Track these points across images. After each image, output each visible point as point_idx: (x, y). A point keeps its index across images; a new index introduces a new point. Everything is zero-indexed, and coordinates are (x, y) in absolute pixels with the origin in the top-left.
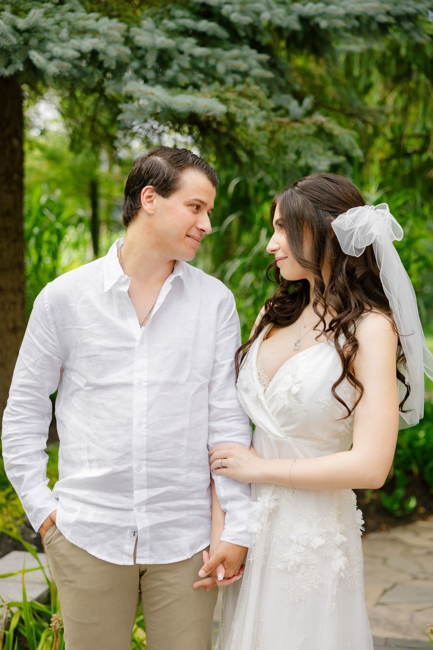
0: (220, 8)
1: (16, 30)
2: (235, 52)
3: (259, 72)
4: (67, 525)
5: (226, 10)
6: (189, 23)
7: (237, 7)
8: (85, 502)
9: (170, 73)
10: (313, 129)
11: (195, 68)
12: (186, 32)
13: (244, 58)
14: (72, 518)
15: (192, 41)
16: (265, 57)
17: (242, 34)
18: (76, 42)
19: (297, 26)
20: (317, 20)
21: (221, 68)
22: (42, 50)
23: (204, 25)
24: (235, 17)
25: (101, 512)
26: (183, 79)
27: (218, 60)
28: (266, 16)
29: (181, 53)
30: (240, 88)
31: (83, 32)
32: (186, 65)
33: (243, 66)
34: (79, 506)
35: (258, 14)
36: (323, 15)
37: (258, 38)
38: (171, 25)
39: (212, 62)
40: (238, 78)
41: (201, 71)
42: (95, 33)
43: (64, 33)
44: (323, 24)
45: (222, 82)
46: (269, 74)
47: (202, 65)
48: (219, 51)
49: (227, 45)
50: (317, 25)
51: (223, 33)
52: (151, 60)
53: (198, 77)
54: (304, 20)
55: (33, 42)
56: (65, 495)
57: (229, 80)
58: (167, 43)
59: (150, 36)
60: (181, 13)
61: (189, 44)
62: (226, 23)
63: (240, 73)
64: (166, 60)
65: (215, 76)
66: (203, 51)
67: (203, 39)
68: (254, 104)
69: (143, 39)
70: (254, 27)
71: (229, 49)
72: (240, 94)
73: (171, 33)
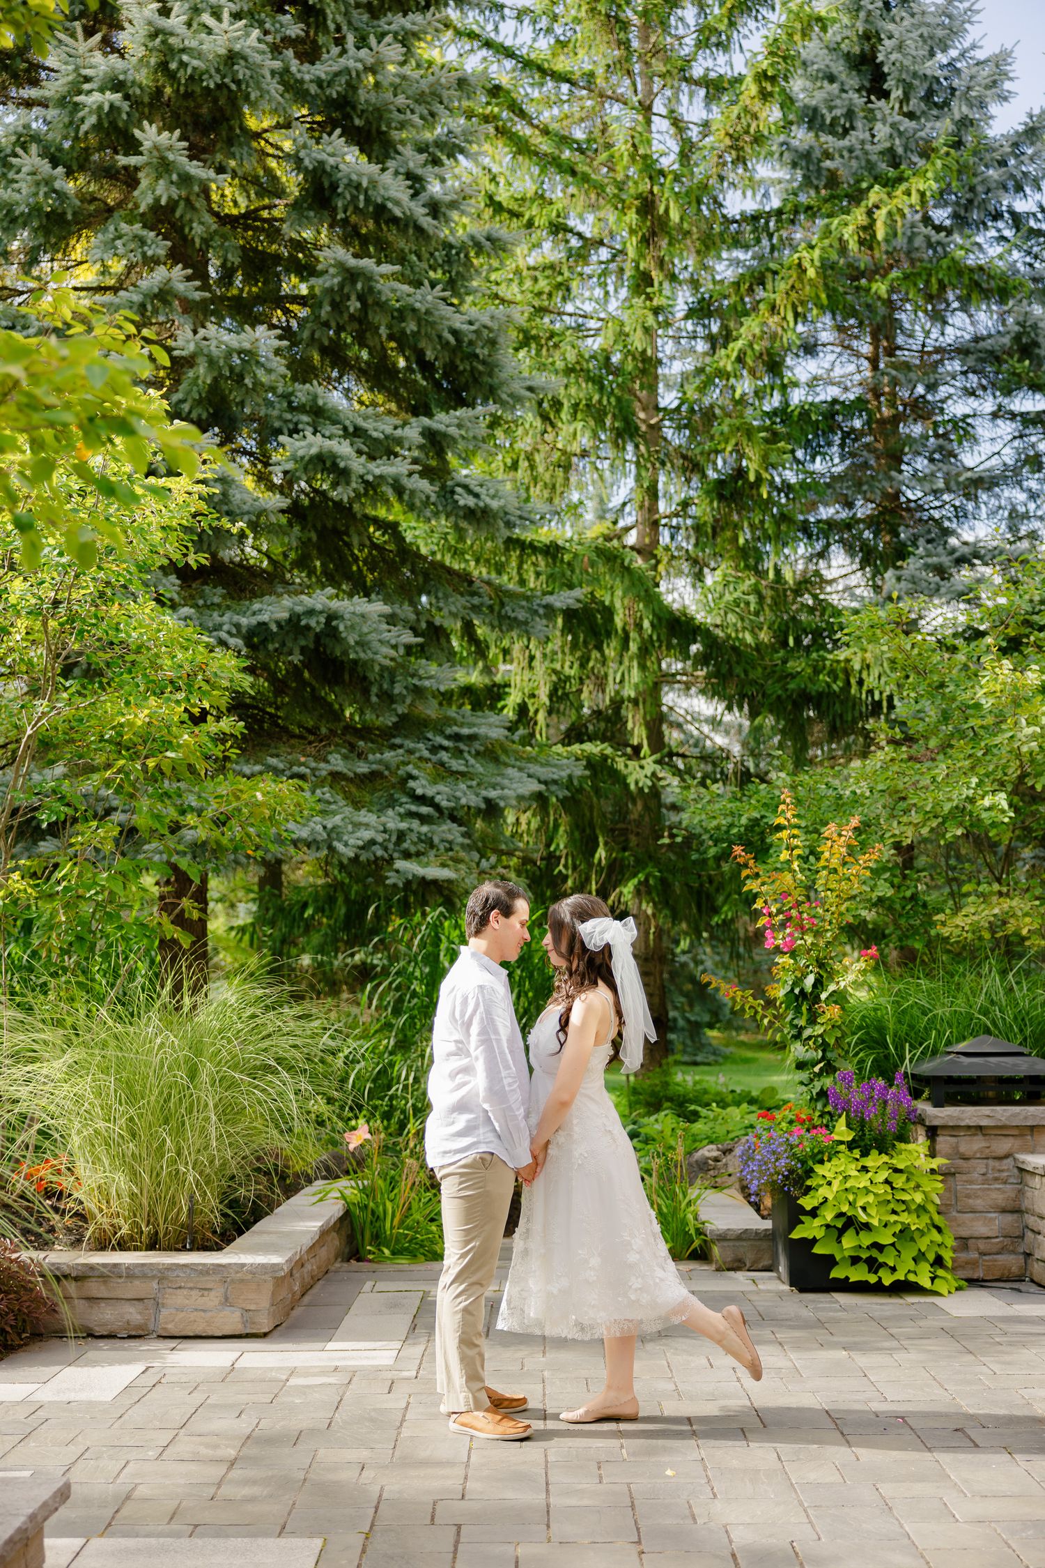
0: (433, 798)
2: (444, 827)
3: (460, 840)
5: (438, 799)
6: (413, 808)
7: (445, 796)
9: (405, 845)
12: (411, 815)
13: (449, 830)
15: (418, 821)
16: (463, 829)
17: (448, 814)
18: (359, 834)
19: (483, 806)
20: (496, 800)
21: (436, 840)
22: (340, 840)
23: (425, 810)
24: (444, 804)
26: (413, 849)
27: (433, 833)
28: (463, 801)
29: (411, 830)
30: (450, 854)
31: (357, 825)
32: (416, 839)
33: (450, 837)
35: (459, 799)
36: (501, 798)
37: (456, 815)
38: (402, 810)
39: (430, 835)
40: (447, 845)
41: (421, 841)
42: (367, 826)
43: (350, 827)
44: (502, 804)
45: (438, 851)
46: (467, 841)
47: (423, 837)
48: (435, 827)
49: (437, 822)
50: (495, 803)
51: (436, 814)
52: (394, 838)
53: (421, 847)
54: (488, 801)
57: (442, 847)
58: (403, 825)
59: (392, 821)
60: (404, 800)
61: (415, 824)
62: (437, 807)
63: (450, 843)
64: (401, 836)
65: (432, 845)
66: (425, 829)
67: (424, 819)
68: (462, 866)
69: (391, 825)
70: (453, 809)
71: (439, 824)
72: (452, 859)
73: (403, 817)
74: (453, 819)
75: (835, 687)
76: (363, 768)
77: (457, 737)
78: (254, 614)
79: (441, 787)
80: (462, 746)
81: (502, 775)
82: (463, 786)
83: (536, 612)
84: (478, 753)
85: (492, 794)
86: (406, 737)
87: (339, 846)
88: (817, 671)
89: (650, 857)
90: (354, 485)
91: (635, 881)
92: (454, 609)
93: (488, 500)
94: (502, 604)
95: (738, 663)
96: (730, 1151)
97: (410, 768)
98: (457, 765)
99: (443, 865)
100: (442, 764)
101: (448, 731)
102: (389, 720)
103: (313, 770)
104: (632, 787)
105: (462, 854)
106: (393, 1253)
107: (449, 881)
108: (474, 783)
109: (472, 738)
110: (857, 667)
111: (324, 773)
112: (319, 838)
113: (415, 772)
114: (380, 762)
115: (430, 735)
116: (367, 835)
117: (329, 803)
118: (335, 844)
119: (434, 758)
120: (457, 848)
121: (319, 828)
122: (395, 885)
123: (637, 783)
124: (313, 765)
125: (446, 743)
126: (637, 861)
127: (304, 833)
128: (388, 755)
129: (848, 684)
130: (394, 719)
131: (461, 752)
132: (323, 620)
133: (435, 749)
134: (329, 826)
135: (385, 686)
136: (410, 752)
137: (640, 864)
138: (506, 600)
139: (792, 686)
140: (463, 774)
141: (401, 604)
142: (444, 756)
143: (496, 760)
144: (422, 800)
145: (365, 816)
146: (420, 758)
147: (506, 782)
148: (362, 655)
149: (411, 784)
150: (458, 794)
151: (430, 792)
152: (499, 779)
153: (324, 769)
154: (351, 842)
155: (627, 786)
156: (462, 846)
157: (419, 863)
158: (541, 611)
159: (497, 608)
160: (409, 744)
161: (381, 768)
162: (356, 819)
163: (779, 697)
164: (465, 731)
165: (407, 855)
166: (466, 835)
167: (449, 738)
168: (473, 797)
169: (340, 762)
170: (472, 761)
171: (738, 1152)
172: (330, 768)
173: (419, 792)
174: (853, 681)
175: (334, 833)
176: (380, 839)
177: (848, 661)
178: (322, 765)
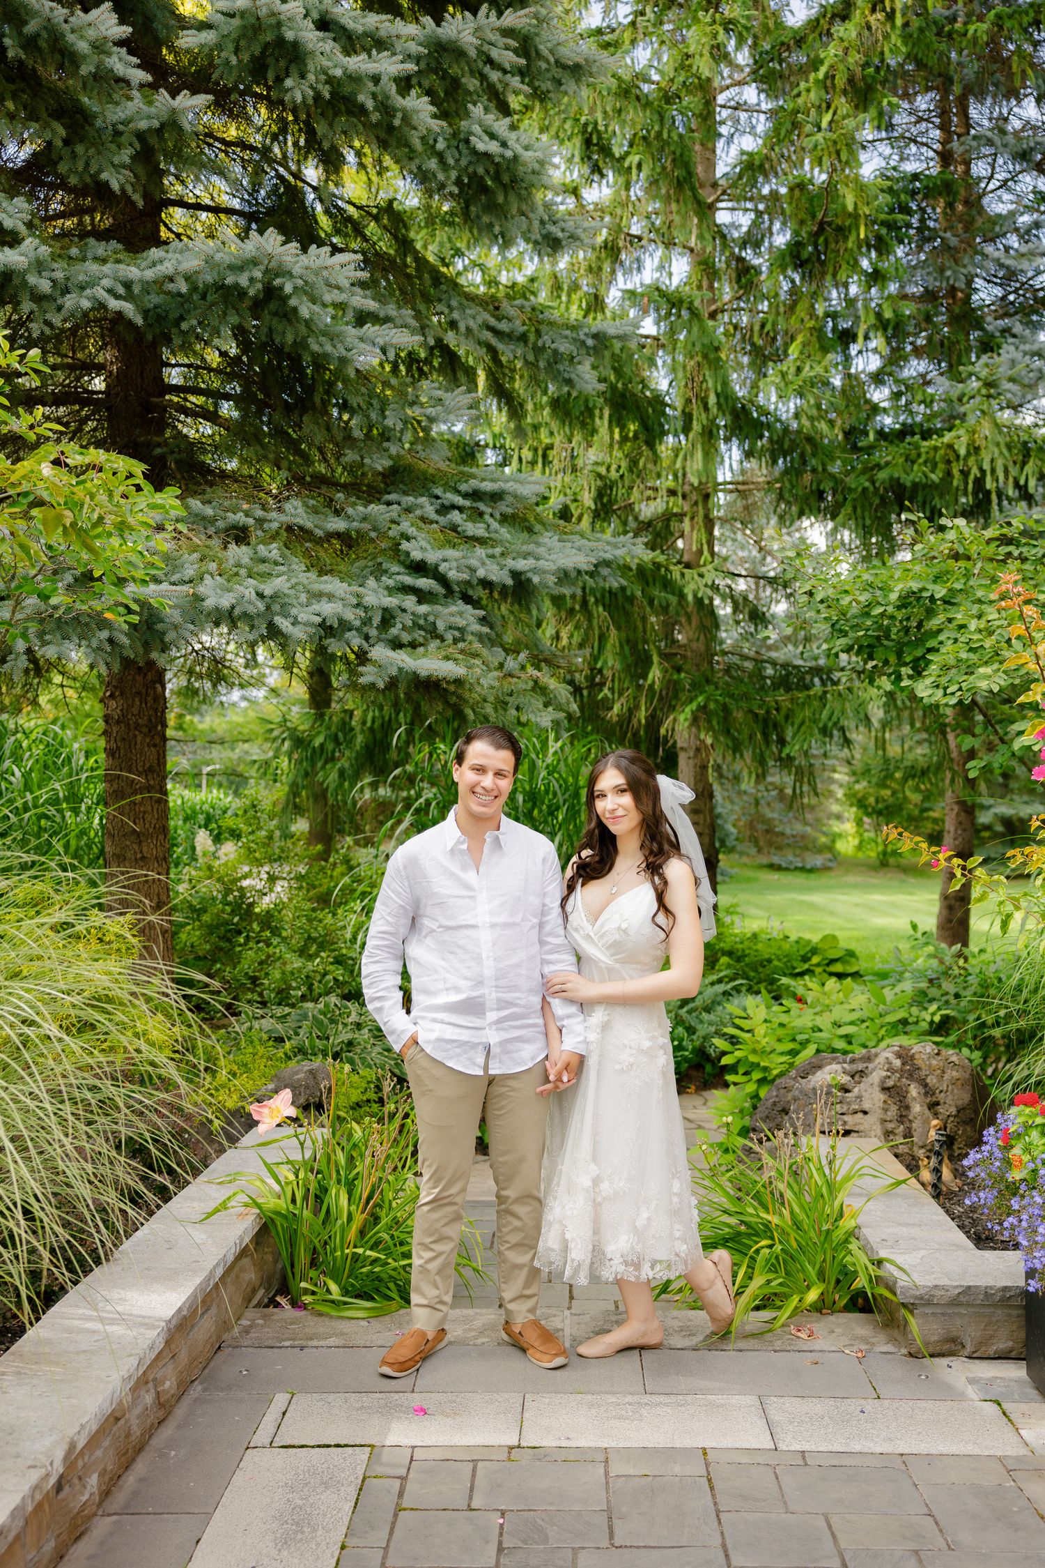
0: (437, 566)
1: (261, 595)
2: (453, 609)
3: (476, 627)
4: (429, 1042)
5: (443, 568)
6: (408, 580)
7: (454, 564)
8: (442, 1022)
9: (394, 631)
10: (531, 684)
11: (416, 625)
12: (407, 589)
13: (461, 614)
14: (433, 1036)
15: (414, 598)
16: (481, 613)
17: (456, 588)
18: (316, 607)
19: (510, 582)
20: (529, 575)
21: (441, 626)
22: (285, 615)
23: (424, 583)
24: (453, 575)
25: (458, 1030)
26: (406, 638)
27: (436, 616)
28: (481, 573)
29: (404, 611)
30: (461, 645)
31: (319, 596)
32: (410, 623)
33: (461, 622)
34: (437, 1026)
36: (535, 570)
37: (470, 592)
38: (391, 582)
39: (431, 618)
40: (457, 634)
41: (421, 628)
42: (330, 597)
43: (303, 598)
44: (536, 580)
45: (443, 640)
46: (486, 630)
47: (422, 622)
48: (439, 608)
49: (442, 601)
50: (529, 580)
51: (441, 590)
52: (376, 620)
53: (419, 635)
54: (515, 575)
55: (276, 607)
56: (423, 1018)
57: (449, 637)
58: (391, 601)
59: (376, 595)
60: (395, 568)
61: (410, 602)
62: (442, 580)
63: (458, 629)
64: (388, 618)
65: (434, 633)
66: (424, 609)
67: (423, 596)
68: (477, 662)
69: (370, 600)
70: (468, 583)
71: (445, 605)
72: (462, 652)
73: (390, 591)
74: (467, 599)
75: (933, 476)
76: (338, 525)
77: (476, 495)
78: (154, 264)
79: (451, 553)
80: (482, 506)
81: (538, 544)
82: (480, 551)
83: (583, 342)
84: (505, 519)
85: (521, 565)
86: (405, 493)
87: (283, 624)
88: (910, 461)
89: (708, 681)
90: (311, 77)
91: (694, 706)
92: (471, 323)
93: (520, 150)
94: (538, 333)
95: (814, 455)
96: (862, 1073)
97: (406, 526)
98: (472, 529)
99: (447, 658)
100: (454, 528)
101: (464, 487)
102: (381, 463)
103: (260, 521)
104: (690, 598)
105: (477, 646)
106: (345, 1292)
107: (458, 682)
108: (498, 551)
109: (496, 497)
110: (963, 452)
111: (275, 525)
112: (251, 610)
113: (412, 531)
114: (365, 519)
115: (438, 491)
116: (328, 609)
117: (276, 563)
118: (278, 620)
119: (441, 519)
120: (470, 638)
121: (250, 594)
122: (372, 686)
123: (695, 596)
124: (259, 513)
125: (459, 500)
126: (695, 685)
127: (225, 602)
128: (374, 508)
129: (949, 474)
130: (388, 463)
131: (481, 514)
132: (258, 274)
133: (444, 509)
134: (268, 592)
135: (373, 416)
136: (408, 510)
137: (696, 687)
138: (543, 328)
139: (882, 475)
140: (481, 541)
141: (399, 308)
142: (456, 516)
143: (530, 530)
144: (419, 568)
145: (332, 584)
146: (423, 519)
147: (541, 550)
148: (328, 348)
149: (405, 545)
150: (474, 562)
151: (432, 557)
152: (532, 547)
153: (276, 520)
154: (303, 617)
155: (682, 596)
156: (480, 637)
157: (410, 655)
158: (590, 342)
159: (532, 337)
160: (410, 500)
161: (366, 526)
162: (317, 587)
163: (865, 490)
164: (487, 486)
165: (397, 645)
166: (483, 620)
167: (466, 496)
168: (495, 567)
169: (301, 510)
170: (495, 525)
171: (876, 1076)
172: (283, 518)
173: (416, 555)
174: (956, 472)
175: (274, 602)
176: (350, 615)
177: (950, 446)
178: (274, 515)
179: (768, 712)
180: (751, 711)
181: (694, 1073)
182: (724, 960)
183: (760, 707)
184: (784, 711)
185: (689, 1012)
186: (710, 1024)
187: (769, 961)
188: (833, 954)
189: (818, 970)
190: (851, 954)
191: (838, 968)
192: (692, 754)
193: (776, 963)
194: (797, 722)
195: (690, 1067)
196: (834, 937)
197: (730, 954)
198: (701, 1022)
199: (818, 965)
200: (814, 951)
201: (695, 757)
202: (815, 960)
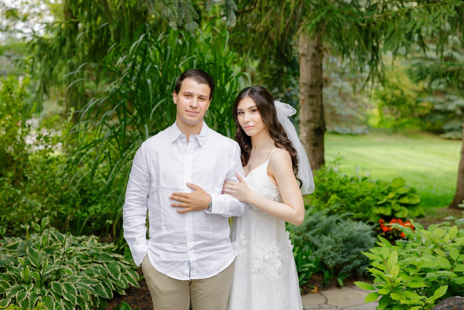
179: (369, 25)
180: (357, 24)
181: (316, 278)
182: (334, 197)
183: (363, 21)
184: (379, 24)
185: (313, 235)
186: (328, 243)
187: (363, 197)
188: (402, 191)
189: (393, 202)
190: (413, 191)
191: (405, 200)
192: (309, 58)
193: (368, 198)
194: (389, 31)
195: (313, 274)
196: (402, 180)
197: (338, 192)
198: (322, 242)
199: (393, 199)
200: (390, 190)
201: (312, 60)
202: (391, 195)
